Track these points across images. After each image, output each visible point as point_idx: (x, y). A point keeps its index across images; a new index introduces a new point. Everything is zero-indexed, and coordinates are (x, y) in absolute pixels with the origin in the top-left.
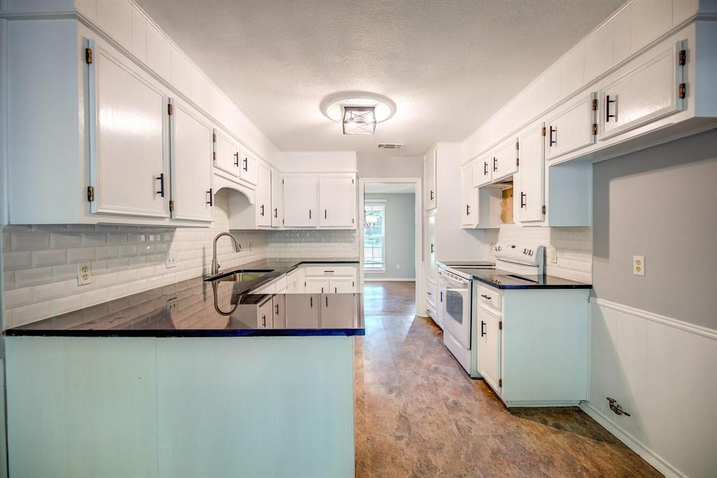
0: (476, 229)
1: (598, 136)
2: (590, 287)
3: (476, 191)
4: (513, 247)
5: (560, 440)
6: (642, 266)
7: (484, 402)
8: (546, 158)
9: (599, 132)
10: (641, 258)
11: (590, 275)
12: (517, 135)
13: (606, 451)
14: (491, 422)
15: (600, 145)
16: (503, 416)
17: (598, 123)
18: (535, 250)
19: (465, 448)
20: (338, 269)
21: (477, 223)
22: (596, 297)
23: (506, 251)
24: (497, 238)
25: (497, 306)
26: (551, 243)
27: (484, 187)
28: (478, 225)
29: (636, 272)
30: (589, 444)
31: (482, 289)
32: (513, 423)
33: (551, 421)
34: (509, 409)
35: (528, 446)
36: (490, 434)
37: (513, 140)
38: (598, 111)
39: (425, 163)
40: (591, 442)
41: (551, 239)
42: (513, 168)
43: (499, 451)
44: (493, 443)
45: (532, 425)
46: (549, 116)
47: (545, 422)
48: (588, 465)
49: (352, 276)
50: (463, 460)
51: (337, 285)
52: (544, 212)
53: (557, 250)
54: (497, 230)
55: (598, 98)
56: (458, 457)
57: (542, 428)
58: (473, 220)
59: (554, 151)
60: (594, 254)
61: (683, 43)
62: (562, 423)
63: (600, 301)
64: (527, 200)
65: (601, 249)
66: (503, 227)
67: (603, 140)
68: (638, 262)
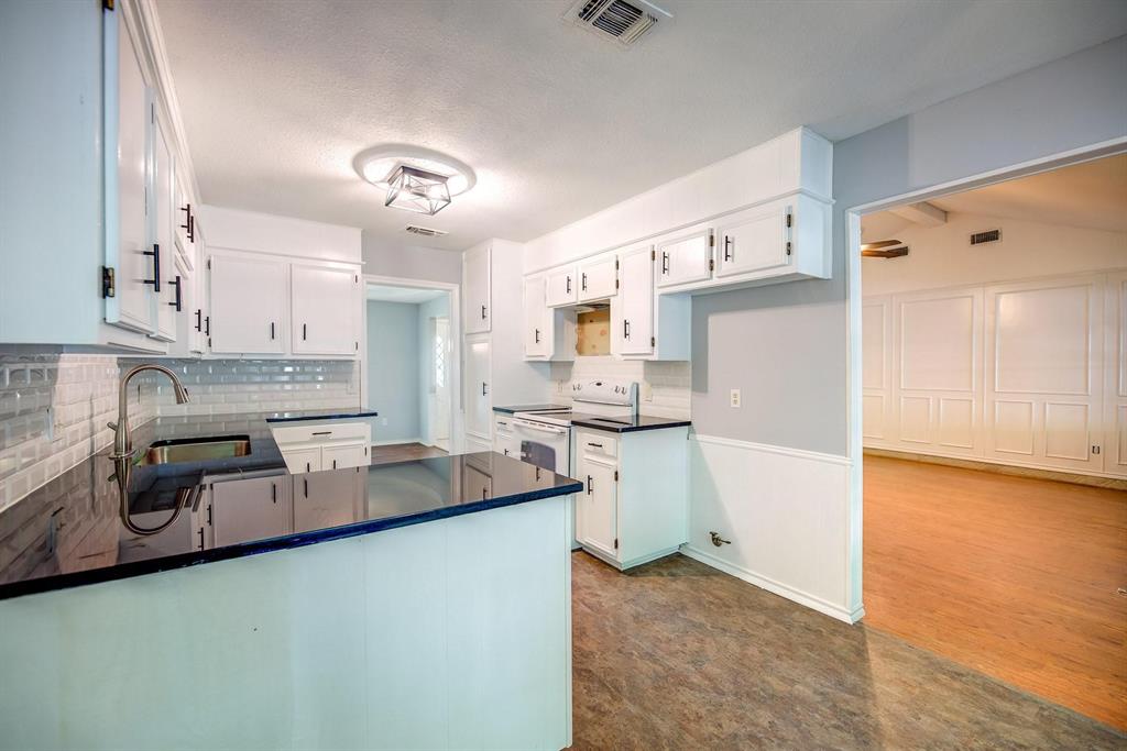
0: (550, 362)
1: (714, 272)
2: (689, 423)
3: (551, 312)
4: (599, 384)
5: (680, 585)
6: (738, 399)
7: (597, 572)
8: (656, 285)
9: (715, 267)
10: (738, 392)
11: (689, 411)
12: (618, 251)
13: (717, 583)
14: (616, 590)
15: (715, 282)
16: (623, 579)
17: (715, 259)
18: (628, 386)
19: (607, 623)
20: (336, 427)
21: (552, 354)
22: (694, 432)
23: (589, 390)
24: (570, 373)
25: (611, 454)
26: (645, 379)
27: (561, 309)
28: (552, 357)
29: (733, 405)
30: (703, 581)
31: (584, 437)
32: (636, 584)
33: (665, 573)
34: (624, 572)
35: (659, 601)
36: (622, 602)
37: (611, 256)
38: (715, 248)
39: (465, 264)
40: (703, 579)
41: (645, 374)
42: (612, 290)
43: (639, 613)
44: (629, 609)
45: (653, 581)
46: (661, 239)
47: (660, 574)
48: (711, 599)
49: (363, 438)
50: (612, 635)
51: (337, 456)
52: (653, 345)
53: (652, 385)
54: (571, 364)
55: (715, 235)
56: (607, 634)
57: (660, 580)
58: (546, 350)
59: (666, 279)
60: (693, 390)
61: (790, 207)
62: (674, 571)
63: (699, 437)
64: (632, 329)
65: (700, 384)
66: (579, 360)
67: (719, 277)
68: (735, 395)
